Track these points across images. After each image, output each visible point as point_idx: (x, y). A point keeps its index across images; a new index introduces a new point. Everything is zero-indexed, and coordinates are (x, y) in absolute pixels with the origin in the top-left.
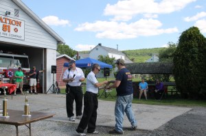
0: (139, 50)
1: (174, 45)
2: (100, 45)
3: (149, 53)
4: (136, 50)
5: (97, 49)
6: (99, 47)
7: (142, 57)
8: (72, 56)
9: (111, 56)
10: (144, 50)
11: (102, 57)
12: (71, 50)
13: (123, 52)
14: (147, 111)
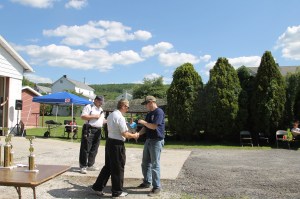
1: (149, 82)
2: (65, 76)
3: (119, 89)
5: (61, 82)
6: (64, 79)
9: (77, 90)
13: (91, 86)
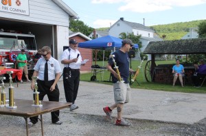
0: (171, 25)
2: (122, 19)
3: (185, 28)
4: (168, 25)
5: (118, 25)
6: (121, 23)
7: (175, 33)
8: (88, 35)
9: (136, 32)
10: (178, 24)
11: (124, 34)
12: (86, 27)
13: (152, 28)
14: (184, 100)
